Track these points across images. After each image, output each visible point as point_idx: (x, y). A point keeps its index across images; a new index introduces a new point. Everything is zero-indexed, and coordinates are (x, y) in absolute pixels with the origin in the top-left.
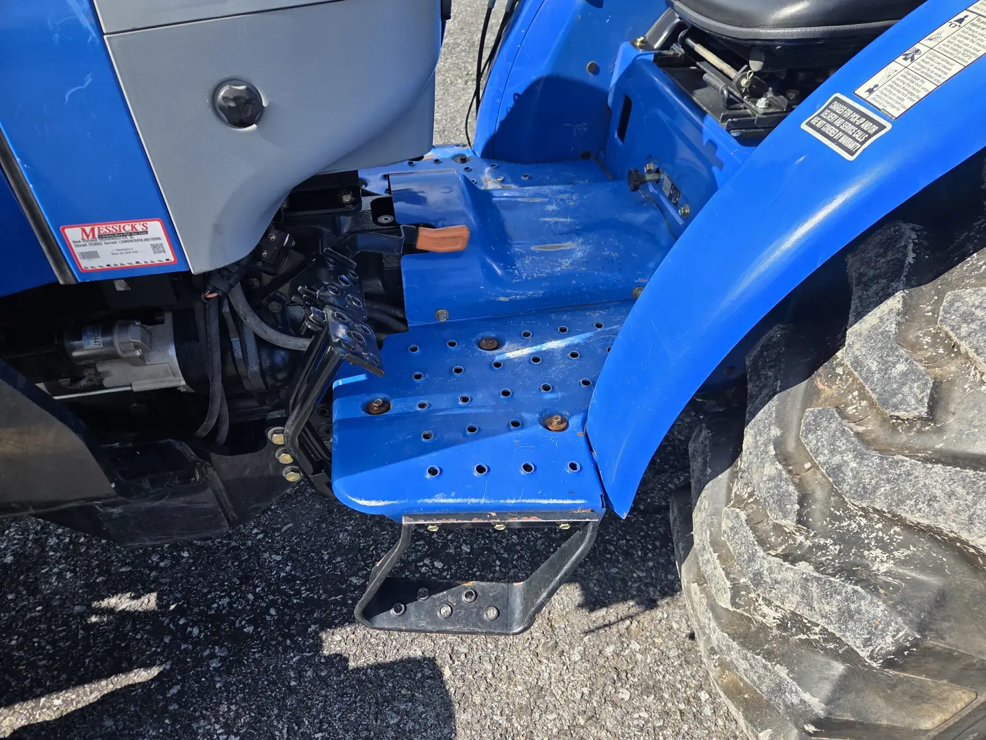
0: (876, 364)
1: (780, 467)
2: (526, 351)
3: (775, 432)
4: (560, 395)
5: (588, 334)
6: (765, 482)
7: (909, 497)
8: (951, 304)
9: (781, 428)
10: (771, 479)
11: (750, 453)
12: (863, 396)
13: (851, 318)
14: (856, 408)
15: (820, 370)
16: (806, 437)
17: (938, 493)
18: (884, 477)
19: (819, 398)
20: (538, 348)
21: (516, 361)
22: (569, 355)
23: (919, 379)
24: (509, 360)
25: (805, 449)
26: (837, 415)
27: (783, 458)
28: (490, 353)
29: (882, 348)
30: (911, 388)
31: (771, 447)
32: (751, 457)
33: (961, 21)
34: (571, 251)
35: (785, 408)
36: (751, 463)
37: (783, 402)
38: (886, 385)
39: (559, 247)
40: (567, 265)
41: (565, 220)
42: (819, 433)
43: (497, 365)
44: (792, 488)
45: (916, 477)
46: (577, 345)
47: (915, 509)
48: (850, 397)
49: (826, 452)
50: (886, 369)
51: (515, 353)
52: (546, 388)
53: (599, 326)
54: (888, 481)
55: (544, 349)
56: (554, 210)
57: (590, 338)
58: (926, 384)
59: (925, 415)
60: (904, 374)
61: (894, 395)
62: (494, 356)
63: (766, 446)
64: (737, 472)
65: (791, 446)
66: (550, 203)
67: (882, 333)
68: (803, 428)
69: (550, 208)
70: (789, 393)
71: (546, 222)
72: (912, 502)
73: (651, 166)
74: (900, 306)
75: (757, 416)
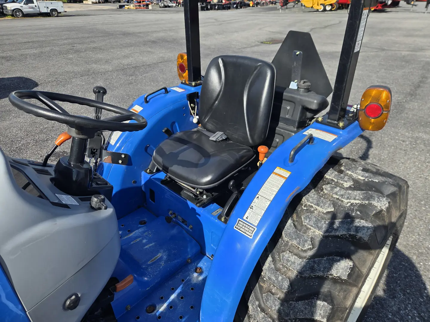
0: (274, 278)
1: (264, 314)
2: (165, 305)
3: (257, 303)
4: (186, 317)
5: (181, 286)
6: (261, 319)
7: (297, 312)
8: (283, 257)
9: (258, 301)
10: (263, 318)
11: (253, 311)
12: (274, 286)
13: (262, 265)
14: (274, 290)
15: (260, 279)
16: (267, 303)
17: (303, 309)
18: (290, 309)
19: (263, 288)
20: (168, 301)
21: (164, 311)
22: (180, 298)
23: (286, 280)
24: (162, 312)
25: (268, 307)
26: (272, 295)
27: (263, 310)
28: (153, 313)
29: (273, 273)
30: (285, 283)
31: (258, 308)
32: (254, 312)
33: (258, 197)
34: (162, 257)
35: (256, 294)
36: (255, 314)
37: (255, 293)
38: (279, 284)
39: (157, 258)
40: (163, 264)
41: (152, 244)
42: (269, 301)
43: (159, 317)
44: (269, 319)
45: (297, 306)
46: (180, 292)
47: (300, 315)
48: (271, 287)
49: (274, 306)
50: (277, 279)
51: (163, 308)
52: (181, 318)
53: (183, 280)
54: (292, 310)
55: (171, 300)
56: (146, 242)
57: (182, 288)
58: (288, 281)
59: (291, 289)
60: (282, 279)
61: (282, 286)
62: (156, 314)
63: (257, 308)
64: (250, 316)
65: (263, 305)
66: (143, 239)
67: (271, 268)
68: (265, 301)
69: (144, 241)
70: (255, 289)
71: (147, 248)
72: (299, 314)
73: (170, 212)
74: (271, 259)
75: (250, 299)
